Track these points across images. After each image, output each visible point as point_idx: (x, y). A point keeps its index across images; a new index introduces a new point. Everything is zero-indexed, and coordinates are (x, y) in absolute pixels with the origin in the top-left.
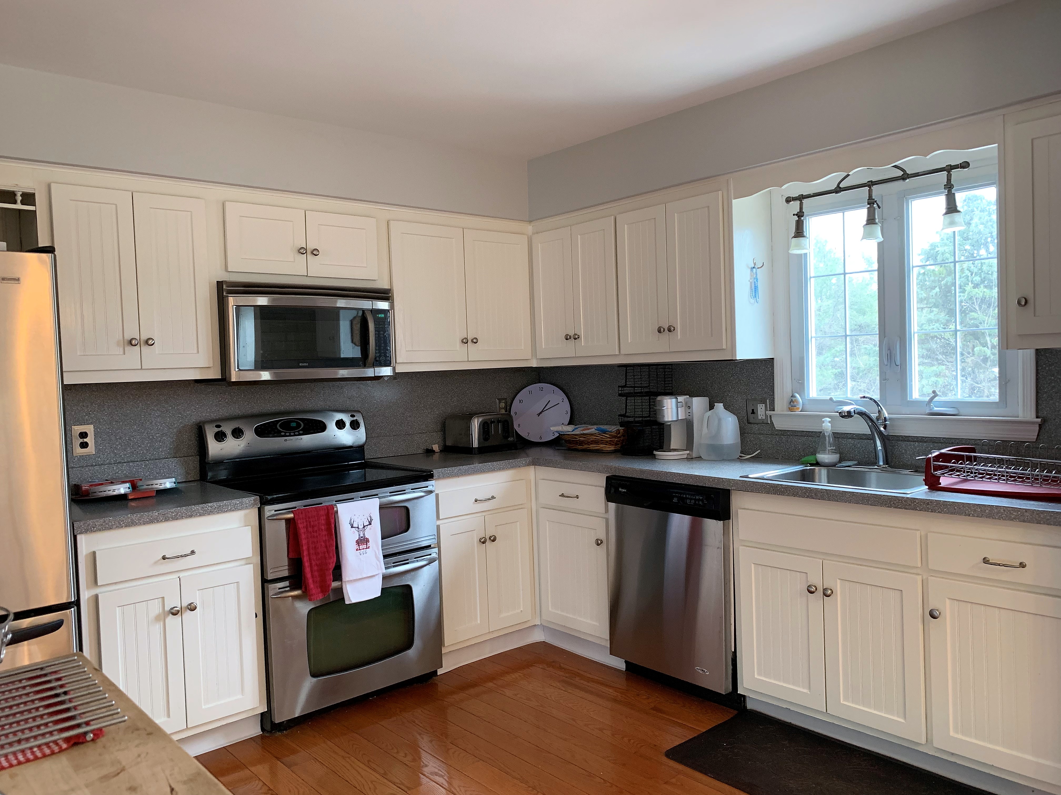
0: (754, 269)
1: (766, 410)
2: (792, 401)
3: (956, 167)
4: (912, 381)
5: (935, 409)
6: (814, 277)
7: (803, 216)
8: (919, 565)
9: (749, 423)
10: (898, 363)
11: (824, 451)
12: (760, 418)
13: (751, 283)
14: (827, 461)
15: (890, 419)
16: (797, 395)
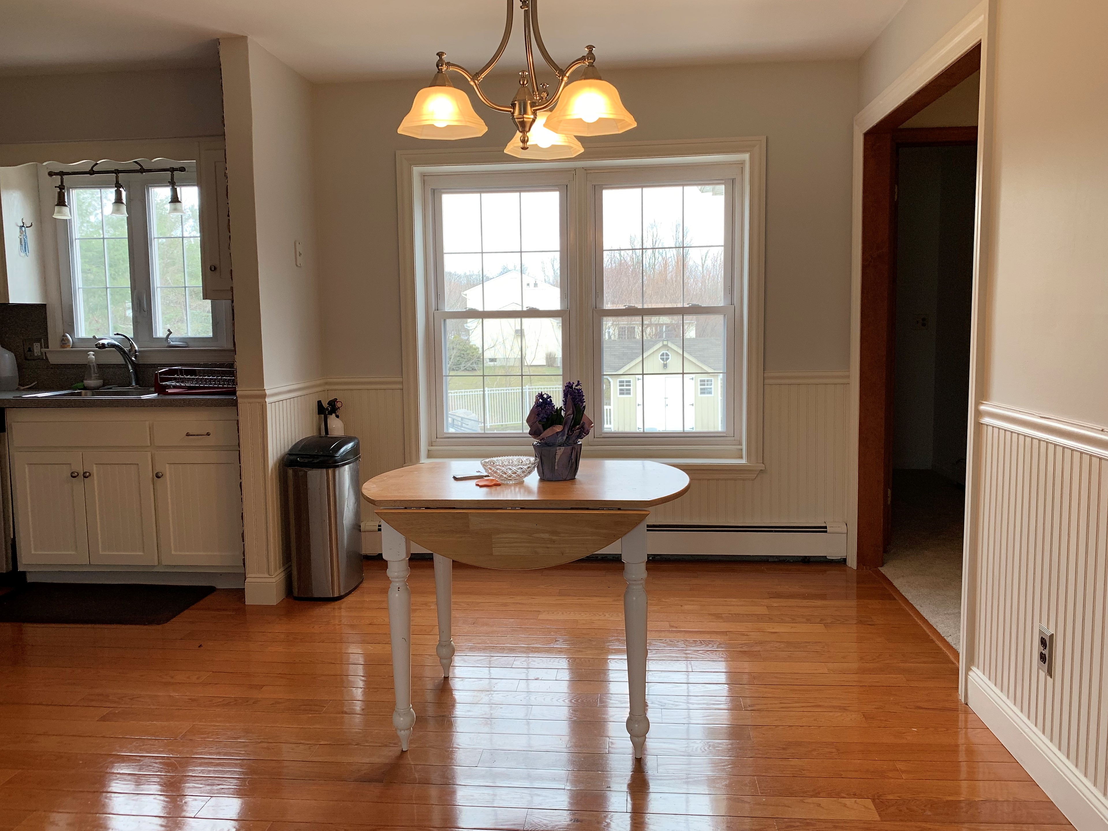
0: (23, 228)
1: (41, 347)
2: (63, 340)
3: (176, 170)
4: (156, 323)
5: (172, 343)
6: (78, 239)
7: (64, 189)
8: (149, 445)
9: (26, 359)
10: (145, 309)
11: (90, 378)
12: (36, 355)
13: (21, 239)
14: (92, 386)
15: (139, 352)
16: (68, 335)
